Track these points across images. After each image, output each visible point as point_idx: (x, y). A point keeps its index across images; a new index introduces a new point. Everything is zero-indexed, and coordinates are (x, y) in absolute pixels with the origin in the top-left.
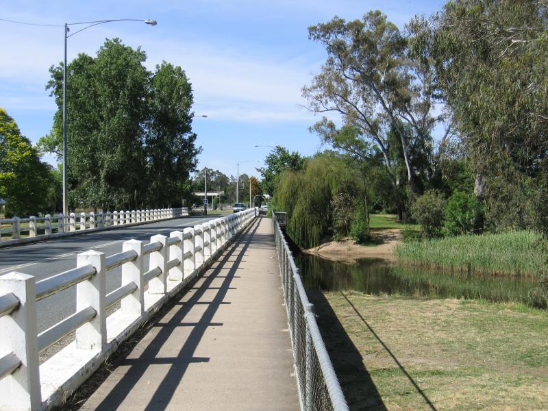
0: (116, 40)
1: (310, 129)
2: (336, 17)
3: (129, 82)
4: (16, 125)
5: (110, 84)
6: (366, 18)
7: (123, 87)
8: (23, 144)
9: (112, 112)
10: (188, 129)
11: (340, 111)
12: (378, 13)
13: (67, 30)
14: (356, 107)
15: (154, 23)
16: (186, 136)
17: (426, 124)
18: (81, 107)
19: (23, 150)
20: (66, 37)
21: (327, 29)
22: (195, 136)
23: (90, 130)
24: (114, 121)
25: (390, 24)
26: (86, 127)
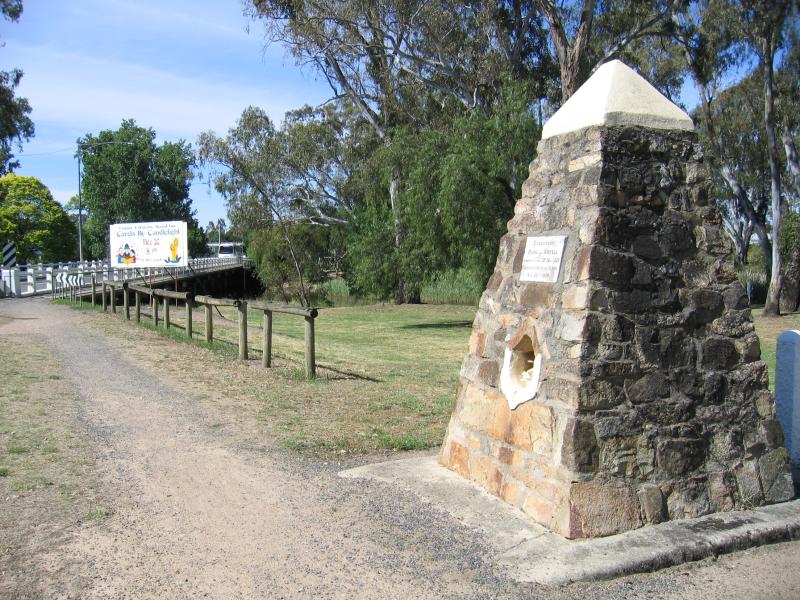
0: (131, 121)
3: (136, 161)
4: (49, 192)
5: (123, 162)
7: (132, 164)
8: (56, 208)
9: (124, 183)
10: (186, 196)
16: (185, 201)
18: (100, 179)
19: (55, 212)
22: (191, 201)
23: (109, 198)
24: (126, 191)
26: (105, 195)
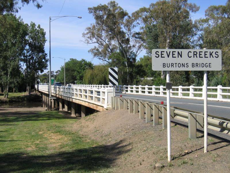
1: (89, 51)
2: (100, 4)
6: (108, 4)
11: (98, 43)
12: (114, 2)
13: (51, 19)
14: (105, 42)
15: (81, 18)
17: (128, 48)
20: (50, 22)
21: (96, 9)
25: (119, 7)
